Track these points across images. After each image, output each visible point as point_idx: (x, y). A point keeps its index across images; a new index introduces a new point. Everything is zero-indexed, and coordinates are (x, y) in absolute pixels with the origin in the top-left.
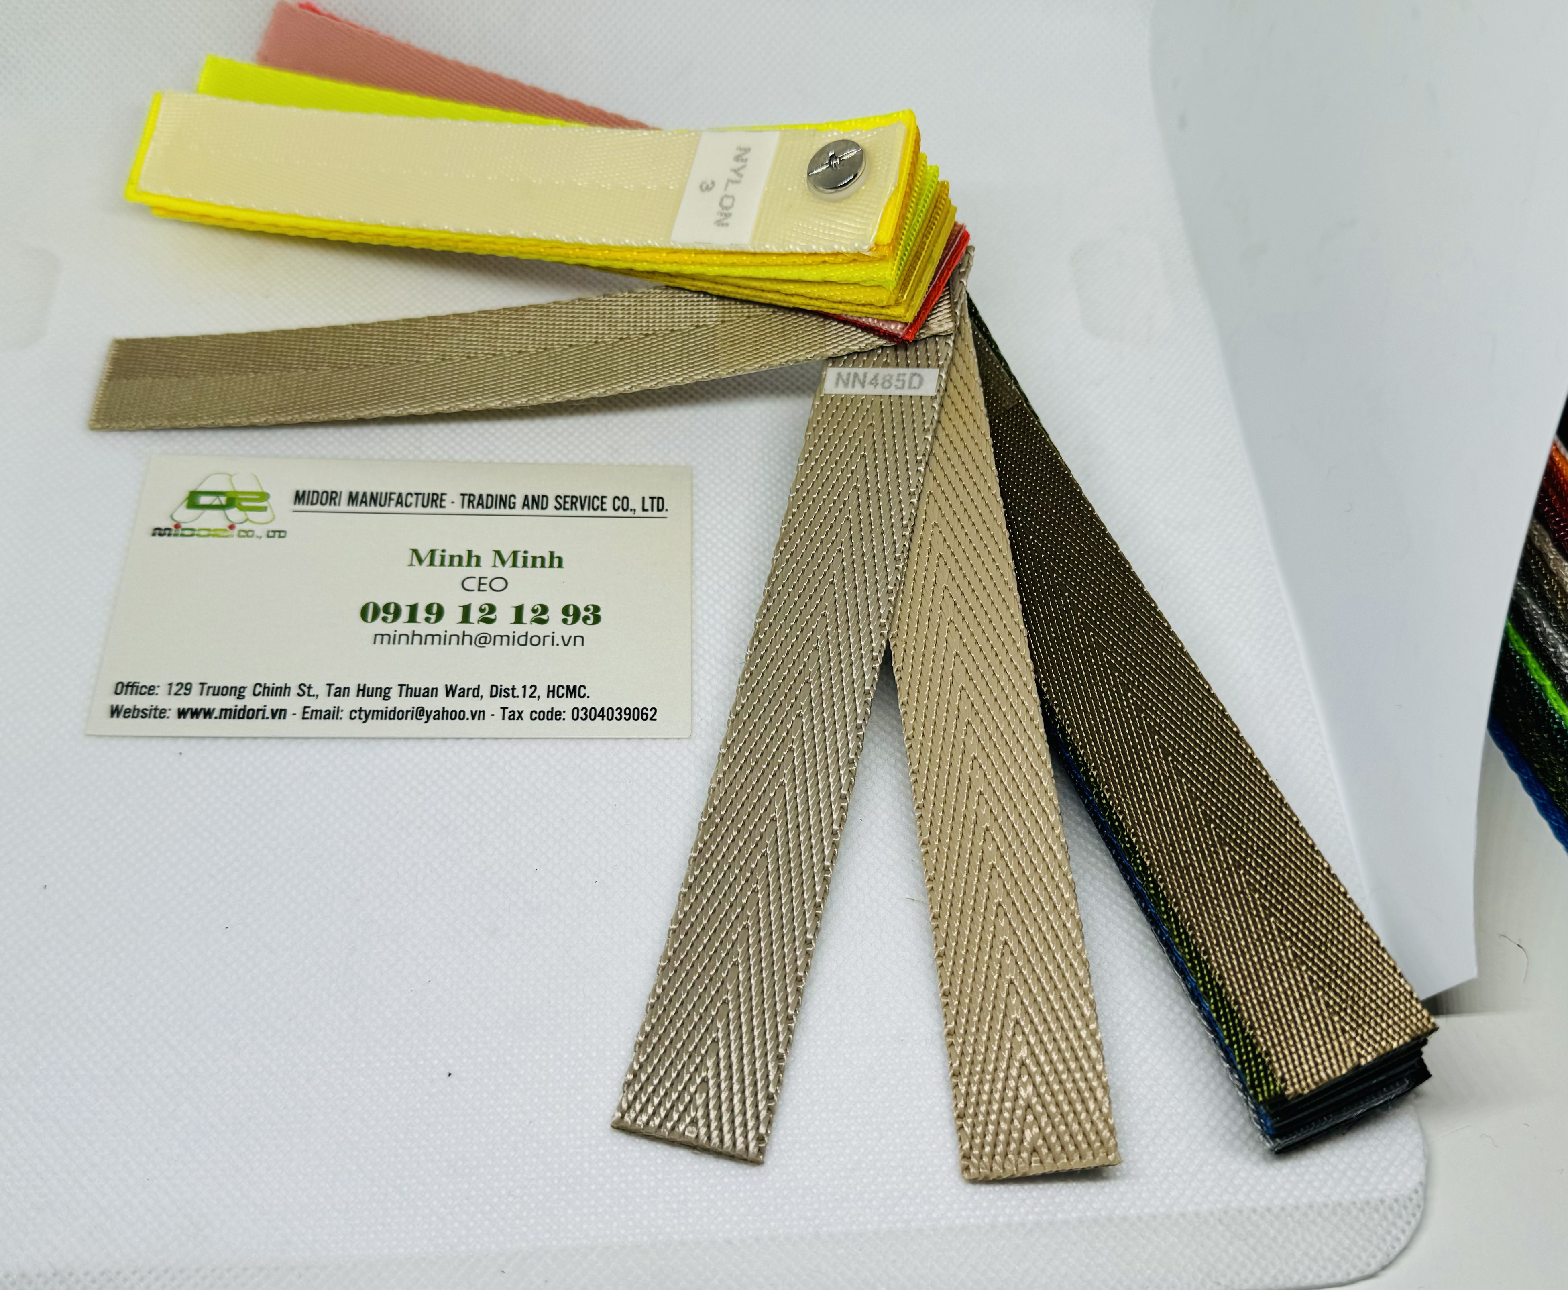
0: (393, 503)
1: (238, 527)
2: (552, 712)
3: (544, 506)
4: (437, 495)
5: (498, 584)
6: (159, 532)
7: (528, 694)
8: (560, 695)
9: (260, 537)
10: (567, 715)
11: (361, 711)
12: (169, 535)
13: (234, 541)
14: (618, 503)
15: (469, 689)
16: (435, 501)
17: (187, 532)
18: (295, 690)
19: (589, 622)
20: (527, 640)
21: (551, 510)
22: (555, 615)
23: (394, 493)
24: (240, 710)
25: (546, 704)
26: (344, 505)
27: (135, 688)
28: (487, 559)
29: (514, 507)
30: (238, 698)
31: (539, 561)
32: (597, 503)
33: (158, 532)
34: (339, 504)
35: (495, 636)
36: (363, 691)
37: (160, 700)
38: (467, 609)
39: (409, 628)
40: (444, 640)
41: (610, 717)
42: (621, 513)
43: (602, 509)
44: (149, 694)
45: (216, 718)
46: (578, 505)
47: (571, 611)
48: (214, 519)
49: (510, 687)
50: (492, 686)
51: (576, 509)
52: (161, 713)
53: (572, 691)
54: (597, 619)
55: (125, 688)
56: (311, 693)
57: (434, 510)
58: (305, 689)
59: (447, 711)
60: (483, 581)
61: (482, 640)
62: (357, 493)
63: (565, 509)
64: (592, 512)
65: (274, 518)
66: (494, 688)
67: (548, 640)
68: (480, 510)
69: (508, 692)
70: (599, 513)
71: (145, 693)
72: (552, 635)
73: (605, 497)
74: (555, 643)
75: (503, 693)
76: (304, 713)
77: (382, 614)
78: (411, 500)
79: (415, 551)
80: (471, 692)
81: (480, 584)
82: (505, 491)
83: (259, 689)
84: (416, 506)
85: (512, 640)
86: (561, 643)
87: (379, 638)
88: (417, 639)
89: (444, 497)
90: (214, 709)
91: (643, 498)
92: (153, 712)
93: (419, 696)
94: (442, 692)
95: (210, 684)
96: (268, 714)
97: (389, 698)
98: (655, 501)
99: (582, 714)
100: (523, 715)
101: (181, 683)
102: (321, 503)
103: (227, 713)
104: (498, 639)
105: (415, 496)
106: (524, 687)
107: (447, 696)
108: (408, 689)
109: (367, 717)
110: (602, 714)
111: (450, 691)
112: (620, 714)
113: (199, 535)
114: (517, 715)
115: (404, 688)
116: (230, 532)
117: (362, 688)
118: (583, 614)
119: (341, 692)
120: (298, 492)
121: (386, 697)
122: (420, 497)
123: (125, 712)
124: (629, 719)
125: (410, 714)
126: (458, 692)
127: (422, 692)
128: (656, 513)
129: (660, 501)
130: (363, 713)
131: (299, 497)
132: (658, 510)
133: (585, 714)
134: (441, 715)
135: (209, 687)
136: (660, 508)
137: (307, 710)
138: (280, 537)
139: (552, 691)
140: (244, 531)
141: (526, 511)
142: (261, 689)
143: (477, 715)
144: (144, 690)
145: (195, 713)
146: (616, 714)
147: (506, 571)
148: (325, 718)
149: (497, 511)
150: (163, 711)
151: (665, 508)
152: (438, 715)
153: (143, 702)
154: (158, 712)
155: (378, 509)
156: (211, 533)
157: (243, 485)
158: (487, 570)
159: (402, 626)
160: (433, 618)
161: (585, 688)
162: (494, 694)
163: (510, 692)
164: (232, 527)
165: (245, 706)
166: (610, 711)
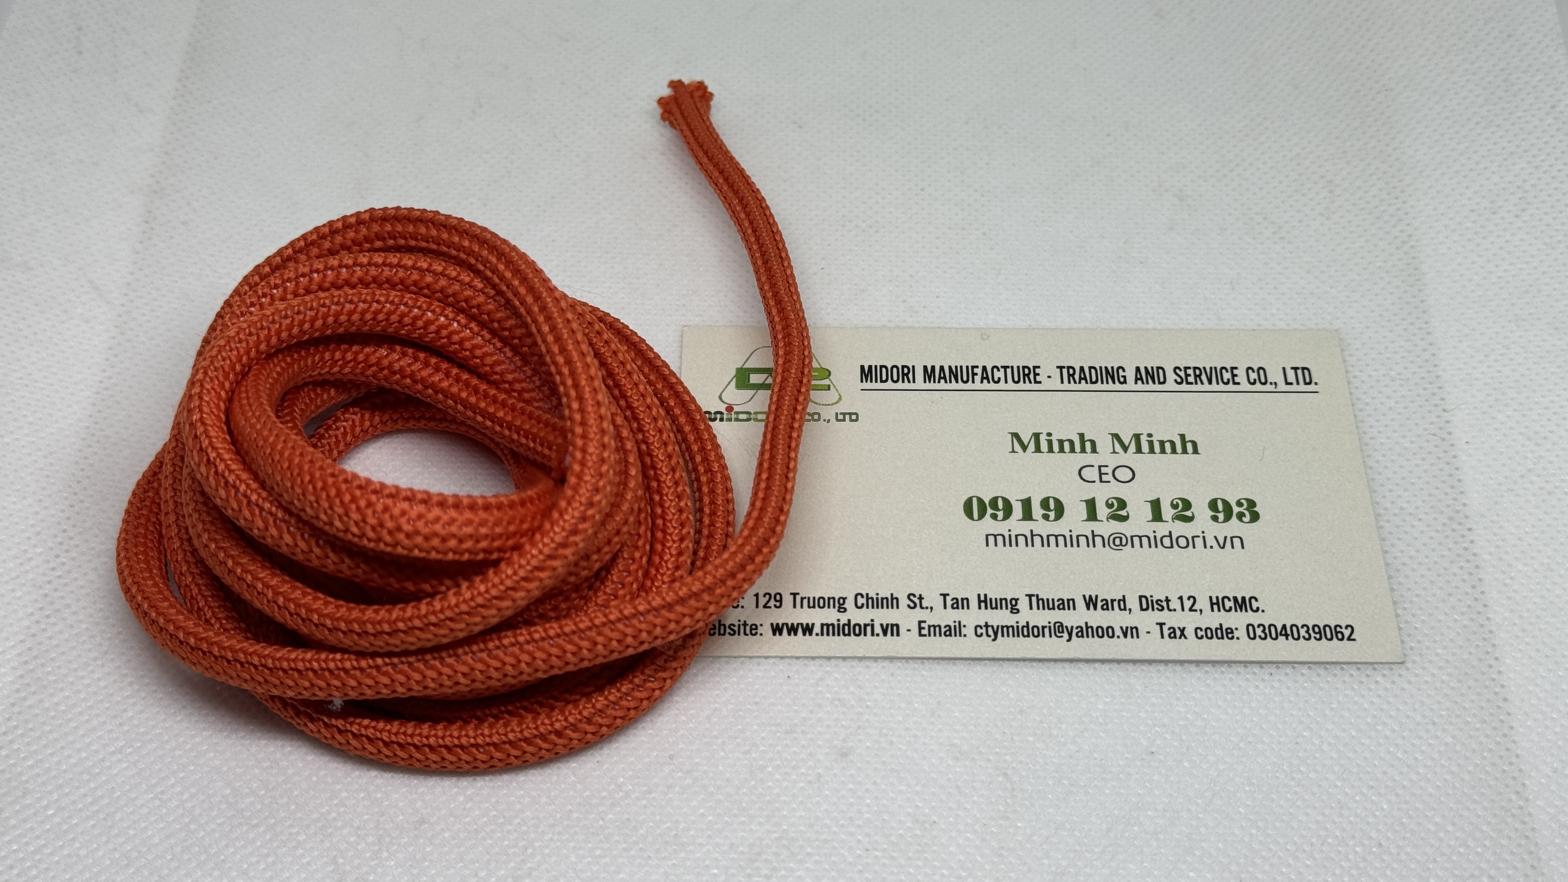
0: (978, 378)
2: (1221, 629)
3: (1162, 380)
4: (1028, 367)
5: (1124, 474)
6: (709, 417)
7: (1187, 607)
8: (1227, 608)
9: (829, 421)
11: (987, 626)
12: (722, 420)
14: (1253, 376)
15: (1113, 601)
16: (1028, 375)
17: (741, 416)
18: (904, 602)
19: (1247, 519)
20: (1173, 541)
21: (1170, 385)
22: (1201, 511)
23: (977, 367)
24: (844, 625)
25: (1213, 619)
26: (920, 383)
28: (1105, 444)
29: (1125, 382)
30: (839, 611)
31: (1168, 446)
32: (1227, 376)
34: (914, 382)
35: (1132, 537)
36: (984, 602)
37: (749, 614)
38: (1091, 505)
41: (1296, 636)
42: (1258, 387)
43: (1235, 383)
45: (817, 635)
46: (1204, 377)
47: (1220, 504)
49: (1163, 599)
50: (1141, 597)
51: (1202, 383)
52: (751, 629)
53: (1242, 604)
54: (1255, 517)
56: (924, 605)
57: (1028, 386)
58: (917, 601)
59: (1092, 628)
60: (1103, 470)
61: (1118, 542)
62: (933, 368)
63: (1188, 383)
64: (1222, 387)
65: (840, 399)
66: (1144, 600)
67: (1199, 542)
68: (1083, 386)
69: (1163, 605)
70: (1231, 388)
72: (1201, 535)
73: (1236, 368)
74: (1208, 545)
75: (1156, 606)
76: (920, 628)
77: (990, 511)
78: (999, 374)
79: (1016, 436)
80: (1116, 604)
81: (1101, 474)
82: (1112, 363)
83: (861, 601)
84: (1006, 382)
85: (1155, 542)
86: (1215, 545)
87: (991, 539)
88: (1037, 540)
89: (1037, 371)
90: (813, 625)
91: (1284, 369)
92: (742, 628)
93: (1054, 608)
94: (1080, 604)
95: (802, 595)
96: (878, 630)
97: (1018, 611)
98: (1299, 372)
99: (1259, 632)
100: (1185, 633)
101: (770, 595)
102: (893, 381)
103: (828, 629)
104: (1136, 540)
106: (1181, 598)
107: (1088, 608)
108: (1038, 600)
109: (996, 634)
110: (1285, 632)
111: (1091, 602)
112: (1307, 632)
113: (756, 420)
114: (1178, 633)
115: (1034, 599)
117: (982, 598)
118: (1236, 509)
119: (960, 604)
120: (862, 367)
121: (1015, 610)
122: (1009, 371)
124: (1320, 639)
125: (1047, 630)
126: (1099, 604)
127: (1056, 604)
128: (1302, 387)
129: (1306, 372)
130: (990, 629)
131: (867, 373)
132: (1306, 384)
133: (1264, 631)
134: (1085, 631)
135: (803, 599)
136: (1308, 380)
137: (923, 625)
138: (851, 420)
139: (1216, 604)
140: (808, 414)
141: (1140, 386)
142: (864, 601)
143: (1130, 632)
145: (793, 630)
146: (1303, 632)
147: (1130, 458)
148: (946, 635)
149: (1105, 387)
150: (754, 627)
151: (1314, 381)
152: (1082, 631)
154: (748, 628)
155: (961, 385)
158: (1106, 456)
159: (1016, 525)
160: (1052, 515)
161: (1256, 600)
162: (1144, 606)
165: (849, 621)
166: (1294, 629)
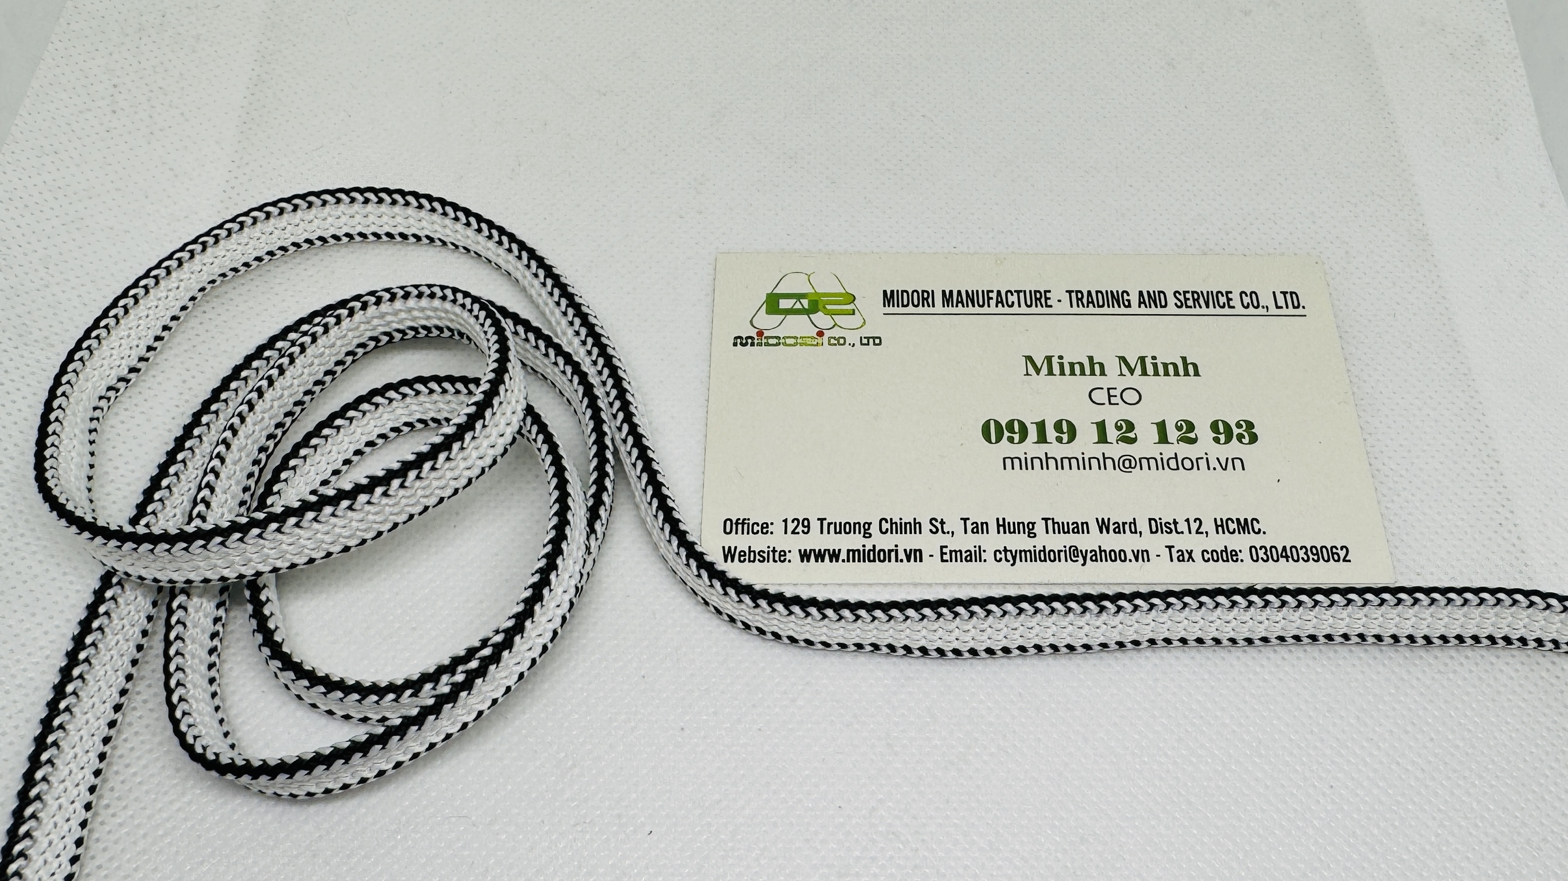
0: (993, 302)
1: (827, 334)
2: (1226, 551)
3: (1163, 304)
4: (1039, 292)
5: (1131, 397)
6: (741, 341)
7: (1194, 530)
8: (1231, 530)
9: (854, 345)
10: (1245, 555)
11: (1006, 550)
12: (752, 344)
13: (826, 350)
14: (1247, 300)
15: (1124, 524)
16: (1040, 299)
17: (771, 341)
18: (926, 527)
19: (1246, 440)
20: (1178, 463)
21: (1171, 308)
22: (1204, 432)
23: (992, 291)
24: (869, 551)
25: (1218, 541)
26: (939, 307)
27: (746, 526)
28: (1112, 367)
29: (1129, 306)
30: (864, 536)
31: (1171, 369)
32: (1223, 300)
33: (739, 341)
34: (933, 306)
35: (1140, 459)
36: (1003, 526)
37: (778, 540)
38: (1101, 427)
39: (1040, 451)
40: (1084, 463)
41: (1296, 558)
42: (1251, 310)
43: (1230, 307)
44: (762, 533)
45: (843, 561)
46: (1201, 301)
47: (1221, 425)
48: (798, 325)
49: (1171, 522)
50: (1150, 520)
51: (1200, 307)
52: (780, 556)
53: (1245, 526)
54: (1254, 439)
55: (734, 526)
56: (946, 530)
57: (1039, 310)
58: (939, 526)
59: (1105, 551)
60: (1112, 392)
61: (1127, 464)
62: (951, 292)
63: (1187, 307)
64: (1218, 310)
65: (864, 322)
66: (1153, 522)
67: (1203, 463)
68: (1091, 309)
69: (1171, 527)
70: (1227, 310)
71: (758, 531)
72: (1205, 457)
73: (1231, 292)
74: (1211, 468)
75: (1165, 529)
76: (942, 554)
77: (1006, 434)
78: (1013, 298)
79: (1029, 359)
80: (1127, 527)
81: (1110, 396)
82: (1117, 287)
83: (885, 526)
84: (1020, 306)
85: (1162, 464)
86: (1218, 466)
87: (1008, 462)
88: (1052, 463)
89: (1048, 295)
90: (839, 550)
91: (1274, 293)
92: (771, 554)
93: (1068, 532)
94: (1094, 527)
95: (829, 520)
96: (902, 555)
97: (1035, 535)
98: (1288, 296)
99: (1261, 553)
100: (1193, 555)
101: (798, 520)
102: (914, 305)
103: (855, 555)
104: (1144, 462)
105: (1015, 294)
106: (1187, 520)
107: (1101, 532)
108: (1054, 523)
109: (1014, 558)
110: (1286, 554)
111: (1103, 526)
112: (1306, 553)
113: (785, 344)
114: (1186, 556)
115: (1050, 522)
116: (820, 340)
117: (1001, 523)
118: (1236, 431)
119: (980, 528)
120: (885, 292)
121: (1031, 534)
122: (1022, 295)
123: (740, 556)
124: (1318, 560)
125: (1062, 554)
126: (1112, 527)
127: (1071, 527)
128: (1291, 311)
129: (1294, 295)
130: (1009, 553)
131: (889, 298)
132: (1294, 307)
133: (1265, 553)
134: (1099, 555)
135: (829, 524)
136: (1296, 304)
137: (945, 550)
138: (875, 344)
139: (1221, 526)
140: (834, 338)
141: (1143, 310)
142: (888, 526)
143: (1141, 555)
144: (756, 528)
145: (820, 556)
146: (1302, 553)
147: (1136, 380)
148: (966, 561)
149: (1111, 310)
150: (783, 553)
151: (1302, 305)
152: (1096, 555)
153: (759, 543)
154: (777, 554)
155: (977, 309)
156: (798, 341)
157: (825, 285)
158: (1114, 378)
159: (1030, 448)
160: (1065, 437)
161: (1258, 522)
162: (1154, 529)
163: (1172, 526)
164: (820, 334)
165: (874, 546)
166: (1294, 550)
